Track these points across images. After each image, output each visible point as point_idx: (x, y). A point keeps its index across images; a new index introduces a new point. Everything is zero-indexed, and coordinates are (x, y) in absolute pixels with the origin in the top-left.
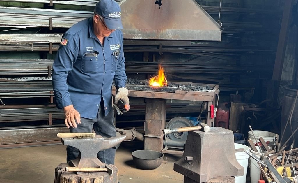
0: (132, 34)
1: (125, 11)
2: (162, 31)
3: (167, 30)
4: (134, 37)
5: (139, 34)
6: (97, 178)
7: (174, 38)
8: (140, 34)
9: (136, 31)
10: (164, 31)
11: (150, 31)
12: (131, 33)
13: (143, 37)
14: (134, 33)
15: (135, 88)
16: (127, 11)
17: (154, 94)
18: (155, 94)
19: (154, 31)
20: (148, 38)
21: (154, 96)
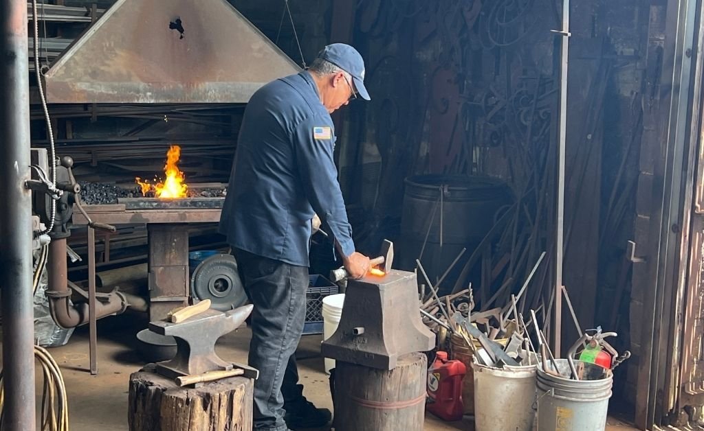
0: (132, 93)
1: (108, 45)
2: (197, 85)
3: (207, 83)
4: (138, 99)
5: (149, 94)
6: (238, 390)
7: (221, 100)
8: (150, 92)
9: (142, 85)
10: (200, 85)
11: (171, 87)
12: (130, 92)
13: (156, 99)
14: (138, 91)
15: (141, 204)
16: (112, 45)
17: (185, 215)
18: (187, 215)
19: (181, 86)
20: (168, 101)
21: (185, 218)
